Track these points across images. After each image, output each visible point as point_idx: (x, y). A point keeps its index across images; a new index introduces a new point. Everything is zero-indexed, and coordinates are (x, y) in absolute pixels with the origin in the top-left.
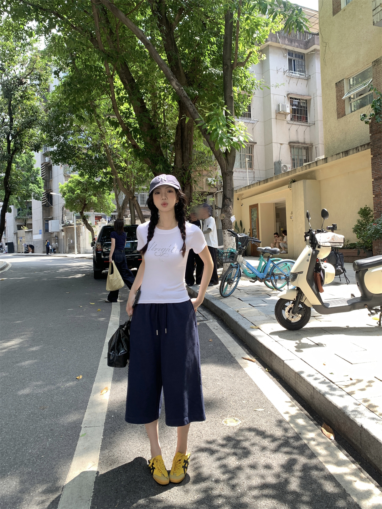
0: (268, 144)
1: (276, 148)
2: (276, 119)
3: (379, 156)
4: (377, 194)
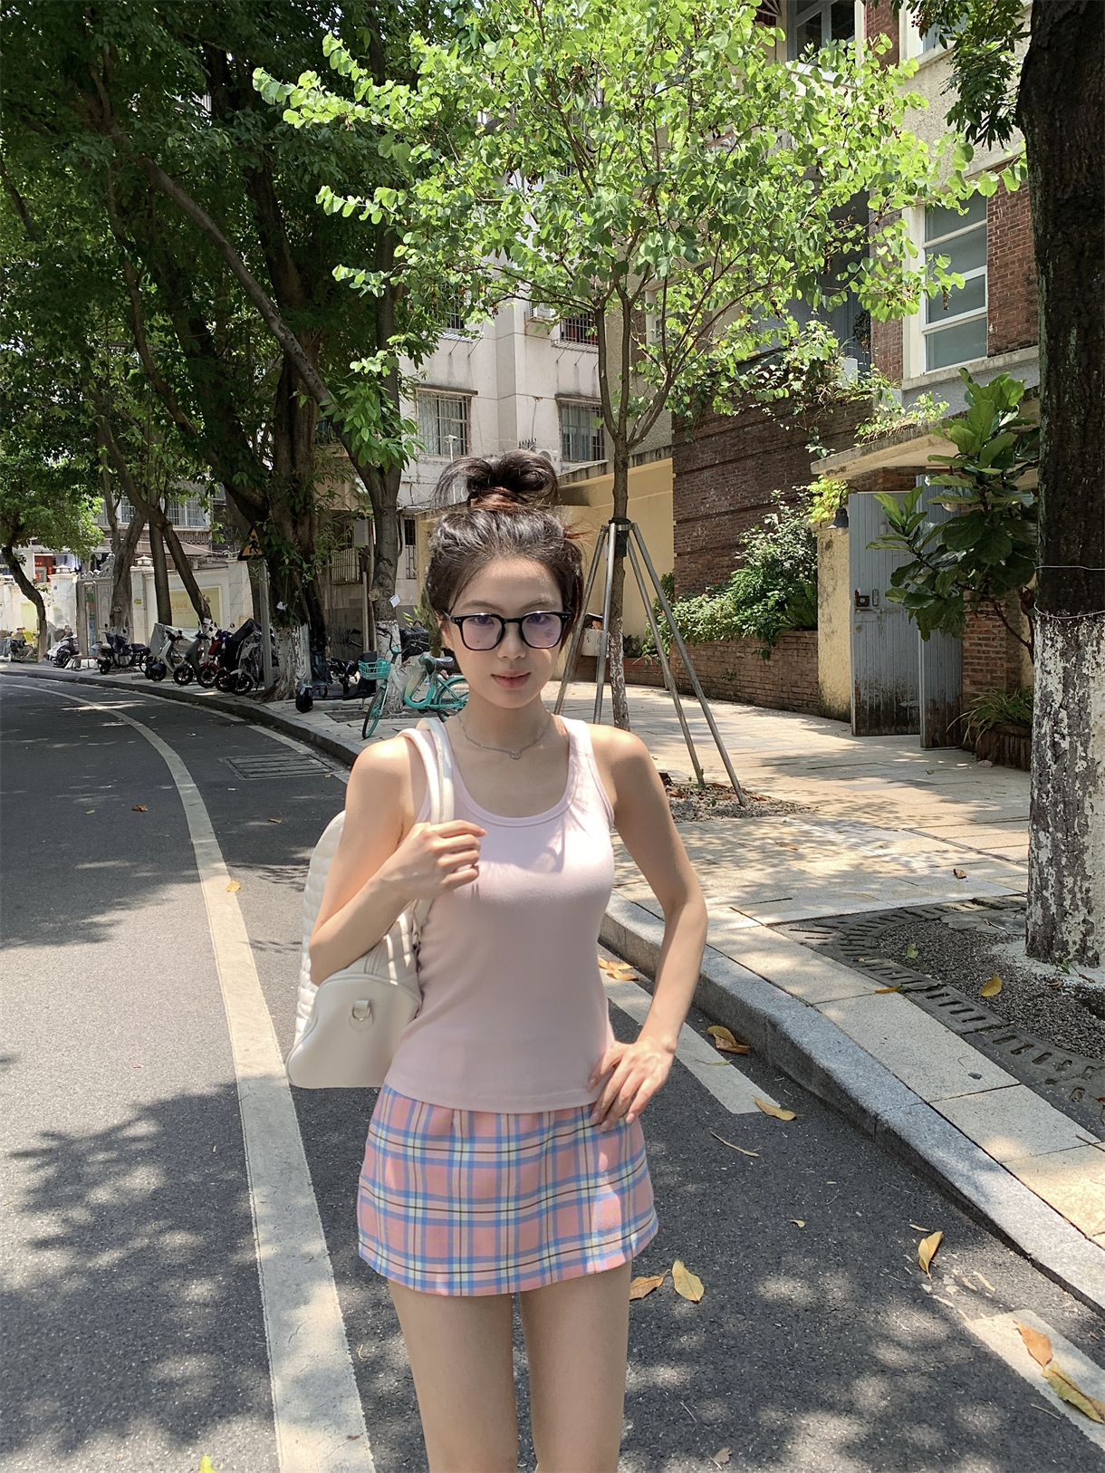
0: (506, 395)
1: (523, 407)
2: (526, 335)
3: (685, 477)
4: (680, 551)
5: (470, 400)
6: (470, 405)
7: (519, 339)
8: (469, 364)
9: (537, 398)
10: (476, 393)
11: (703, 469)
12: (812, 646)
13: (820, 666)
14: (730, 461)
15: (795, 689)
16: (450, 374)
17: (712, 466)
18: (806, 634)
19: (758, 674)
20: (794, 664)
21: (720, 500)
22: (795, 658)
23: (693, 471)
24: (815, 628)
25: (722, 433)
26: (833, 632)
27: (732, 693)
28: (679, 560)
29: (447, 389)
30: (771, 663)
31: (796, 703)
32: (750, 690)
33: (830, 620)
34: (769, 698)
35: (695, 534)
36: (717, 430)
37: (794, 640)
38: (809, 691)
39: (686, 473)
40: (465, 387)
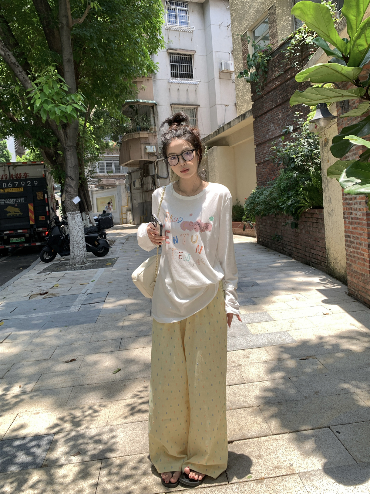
0: (212, 106)
1: (220, 110)
2: (220, 78)
3: (258, 119)
4: (258, 162)
5: (197, 109)
6: (197, 111)
7: (217, 81)
8: (196, 93)
9: (227, 105)
10: (199, 106)
11: (267, 112)
12: (320, 221)
13: (326, 236)
14: (280, 105)
15: (313, 251)
16: (188, 98)
17: (271, 110)
18: (317, 211)
19: (293, 237)
20: (311, 233)
21: (276, 129)
22: (312, 229)
23: (262, 115)
24: (321, 207)
25: (275, 89)
26: (332, 211)
27: (281, 249)
28: (258, 168)
29: (185, 105)
30: (299, 231)
31: (314, 261)
32: (289, 247)
33: (330, 201)
34: (300, 255)
35: (265, 152)
36: (272, 88)
37: (310, 216)
38: (320, 254)
39: (259, 117)
40: (194, 104)
